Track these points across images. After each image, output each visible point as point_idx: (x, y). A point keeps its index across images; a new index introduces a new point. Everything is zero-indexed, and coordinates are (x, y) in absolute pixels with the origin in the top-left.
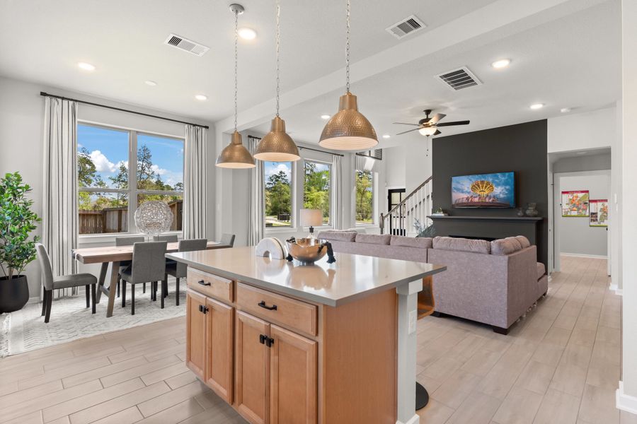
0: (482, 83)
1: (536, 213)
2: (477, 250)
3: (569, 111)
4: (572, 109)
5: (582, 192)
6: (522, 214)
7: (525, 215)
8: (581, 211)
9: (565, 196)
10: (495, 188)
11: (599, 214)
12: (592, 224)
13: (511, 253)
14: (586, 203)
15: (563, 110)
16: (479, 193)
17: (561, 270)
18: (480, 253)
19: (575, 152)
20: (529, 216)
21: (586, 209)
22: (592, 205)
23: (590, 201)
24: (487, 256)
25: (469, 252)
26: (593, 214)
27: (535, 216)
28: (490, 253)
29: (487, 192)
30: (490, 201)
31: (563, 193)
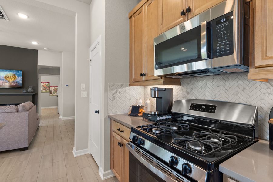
0: (9, 20)
1: (33, 91)
2: (9, 111)
3: (47, 49)
4: (48, 49)
5: (47, 82)
6: (26, 91)
7: (27, 92)
8: (47, 90)
9: (42, 84)
10: (17, 78)
11: (53, 91)
12: (51, 95)
13: (28, 110)
14: (48, 87)
15: (45, 48)
16: (8, 80)
17: (41, 115)
18: (12, 112)
19: (48, 66)
20: (29, 92)
21: (48, 89)
22: (51, 87)
23: (50, 86)
24: (16, 113)
25: (4, 113)
26: (51, 91)
27: (32, 92)
28: (18, 111)
29: (13, 80)
30: (15, 84)
31: (42, 82)
